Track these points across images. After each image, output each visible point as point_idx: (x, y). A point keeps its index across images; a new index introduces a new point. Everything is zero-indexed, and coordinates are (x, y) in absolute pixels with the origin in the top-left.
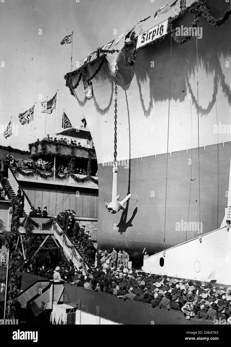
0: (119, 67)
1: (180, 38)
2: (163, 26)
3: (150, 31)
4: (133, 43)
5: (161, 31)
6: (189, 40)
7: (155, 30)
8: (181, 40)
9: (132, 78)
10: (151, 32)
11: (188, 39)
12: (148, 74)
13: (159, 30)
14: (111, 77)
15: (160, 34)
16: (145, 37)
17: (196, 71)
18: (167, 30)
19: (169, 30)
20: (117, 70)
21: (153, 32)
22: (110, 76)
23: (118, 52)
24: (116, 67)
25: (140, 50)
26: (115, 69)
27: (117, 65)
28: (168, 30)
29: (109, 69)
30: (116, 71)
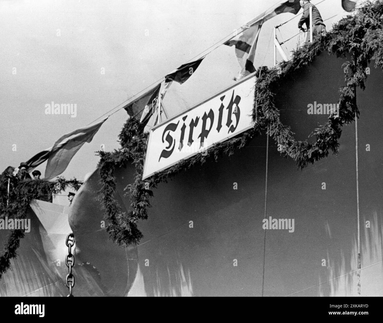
0: (78, 245)
1: (300, 142)
2: (238, 99)
3: (192, 116)
4: (131, 159)
5: (233, 117)
6: (330, 151)
7: (211, 112)
8: (305, 151)
9: (128, 285)
10: (197, 119)
11: (328, 148)
12: (185, 273)
13: (226, 112)
14: (51, 280)
15: (229, 129)
16: (176, 135)
17: (354, 264)
18: (251, 113)
19: (260, 115)
20: (72, 253)
21: (203, 118)
22: (47, 276)
23: (77, 188)
24: (69, 242)
25: (157, 182)
26: (67, 249)
27: (72, 235)
28: (257, 114)
29: (45, 250)
30: (70, 259)
